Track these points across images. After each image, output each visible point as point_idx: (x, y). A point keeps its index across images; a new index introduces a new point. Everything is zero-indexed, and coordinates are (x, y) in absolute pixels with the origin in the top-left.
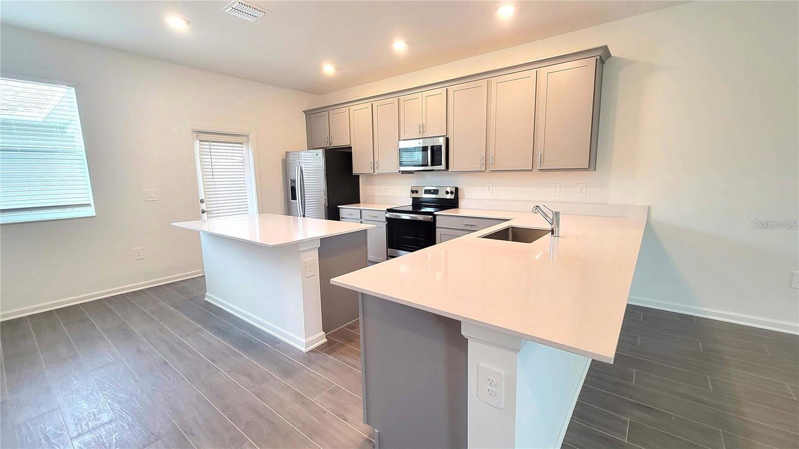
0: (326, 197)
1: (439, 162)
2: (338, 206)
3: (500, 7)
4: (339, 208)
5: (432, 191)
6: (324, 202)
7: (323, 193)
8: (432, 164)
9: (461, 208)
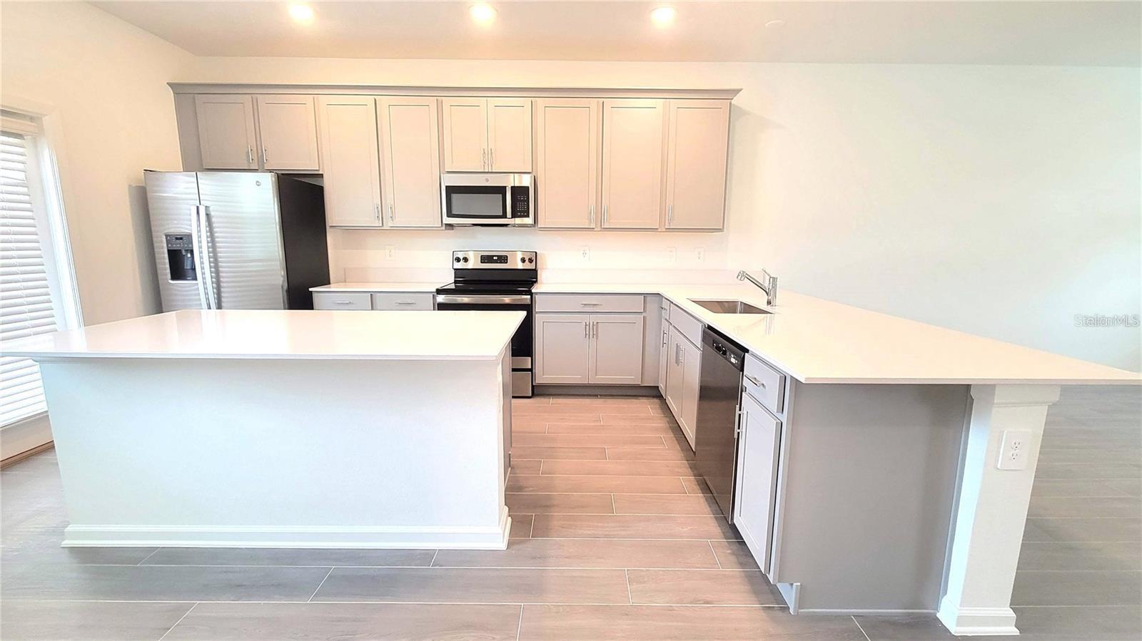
0: (283, 273)
1: (524, 212)
2: (310, 289)
3: (654, 10)
4: (311, 292)
5: (495, 258)
6: (281, 283)
7: (278, 263)
8: (514, 216)
9: (542, 283)
